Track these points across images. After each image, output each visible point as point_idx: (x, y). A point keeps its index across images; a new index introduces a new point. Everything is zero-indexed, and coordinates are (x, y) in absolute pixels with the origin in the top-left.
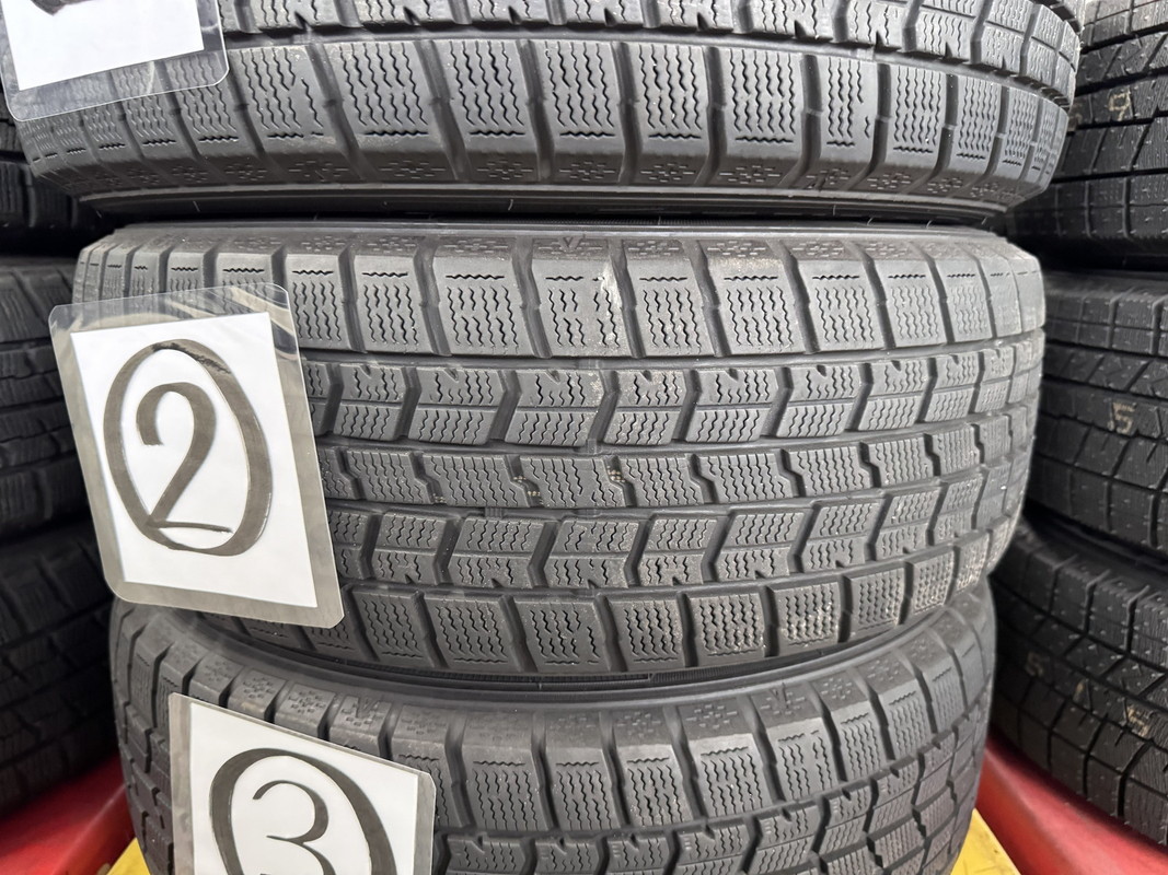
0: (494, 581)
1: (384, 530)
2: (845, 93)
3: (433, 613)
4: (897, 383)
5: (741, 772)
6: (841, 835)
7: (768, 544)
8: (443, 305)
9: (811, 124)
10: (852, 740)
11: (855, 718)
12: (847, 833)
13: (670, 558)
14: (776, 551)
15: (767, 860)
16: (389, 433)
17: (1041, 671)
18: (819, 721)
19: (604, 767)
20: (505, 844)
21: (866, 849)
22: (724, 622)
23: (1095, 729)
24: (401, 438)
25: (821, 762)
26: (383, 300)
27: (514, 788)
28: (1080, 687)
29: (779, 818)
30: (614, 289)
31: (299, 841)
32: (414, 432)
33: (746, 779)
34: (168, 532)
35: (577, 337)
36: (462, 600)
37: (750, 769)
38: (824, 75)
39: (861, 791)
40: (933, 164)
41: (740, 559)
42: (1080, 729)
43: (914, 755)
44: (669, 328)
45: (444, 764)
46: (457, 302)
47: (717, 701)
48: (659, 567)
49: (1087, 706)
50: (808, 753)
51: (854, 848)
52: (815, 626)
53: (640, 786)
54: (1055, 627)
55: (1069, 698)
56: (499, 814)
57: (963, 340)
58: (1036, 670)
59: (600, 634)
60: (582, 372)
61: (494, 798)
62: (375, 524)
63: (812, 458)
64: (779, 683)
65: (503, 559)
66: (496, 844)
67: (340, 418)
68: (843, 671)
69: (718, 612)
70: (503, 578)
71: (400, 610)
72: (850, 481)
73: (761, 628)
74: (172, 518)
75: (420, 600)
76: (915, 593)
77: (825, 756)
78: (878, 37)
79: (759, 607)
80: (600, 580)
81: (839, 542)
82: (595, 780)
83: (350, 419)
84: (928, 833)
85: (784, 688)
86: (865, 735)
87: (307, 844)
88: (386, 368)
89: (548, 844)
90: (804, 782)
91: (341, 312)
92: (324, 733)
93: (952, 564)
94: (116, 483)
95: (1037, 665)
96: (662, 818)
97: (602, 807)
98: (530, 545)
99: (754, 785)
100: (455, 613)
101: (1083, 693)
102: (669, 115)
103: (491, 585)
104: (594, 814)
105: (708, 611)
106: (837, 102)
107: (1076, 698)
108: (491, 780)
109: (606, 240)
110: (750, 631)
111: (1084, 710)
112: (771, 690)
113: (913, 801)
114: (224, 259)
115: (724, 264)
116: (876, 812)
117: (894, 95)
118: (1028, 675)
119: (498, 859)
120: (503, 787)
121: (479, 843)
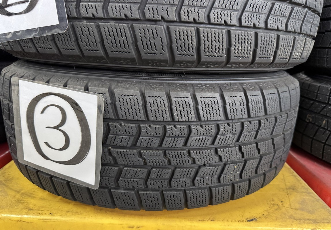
0: (125, 15)
3: (102, 30)
5: (213, 106)
6: (247, 137)
7: (230, 9)
10: (253, 102)
12: (249, 136)
13: (193, 9)
14: (233, 13)
15: (221, 140)
17: (311, 120)
18: (242, 94)
19: (165, 98)
20: (129, 125)
21: (255, 145)
22: (211, 41)
23: (328, 135)
25: (242, 107)
27: (133, 104)
28: (324, 122)
29: (226, 125)
33: (215, 108)
37: (217, 105)
39: (255, 122)
41: (219, 13)
42: (323, 136)
45: (108, 95)
48: (188, 12)
49: (326, 128)
50: (238, 103)
51: (251, 143)
52: (244, 50)
53: (178, 106)
54: (317, 104)
55: (320, 127)
56: (127, 113)
58: (309, 120)
59: (165, 42)
61: (126, 107)
65: (129, 5)
66: (126, 125)
69: (210, 35)
70: (129, 14)
71: (90, 29)
76: (279, 48)
77: (243, 105)
79: (224, 36)
81: (255, 15)
82: (162, 103)
84: (275, 148)
85: (230, 83)
86: (258, 102)
89: (145, 125)
90: (235, 113)
93: (292, 42)
95: (310, 118)
96: (185, 118)
97: (164, 112)
99: (218, 111)
100: (111, 30)
101: (325, 124)
103: (124, 17)
104: (161, 115)
105: (206, 34)
107: (323, 126)
108: (125, 101)
110: (221, 46)
111: (325, 129)
112: (226, 83)
113: (272, 134)
116: (259, 132)
118: (307, 122)
119: (127, 130)
120: (129, 104)
121: (121, 125)
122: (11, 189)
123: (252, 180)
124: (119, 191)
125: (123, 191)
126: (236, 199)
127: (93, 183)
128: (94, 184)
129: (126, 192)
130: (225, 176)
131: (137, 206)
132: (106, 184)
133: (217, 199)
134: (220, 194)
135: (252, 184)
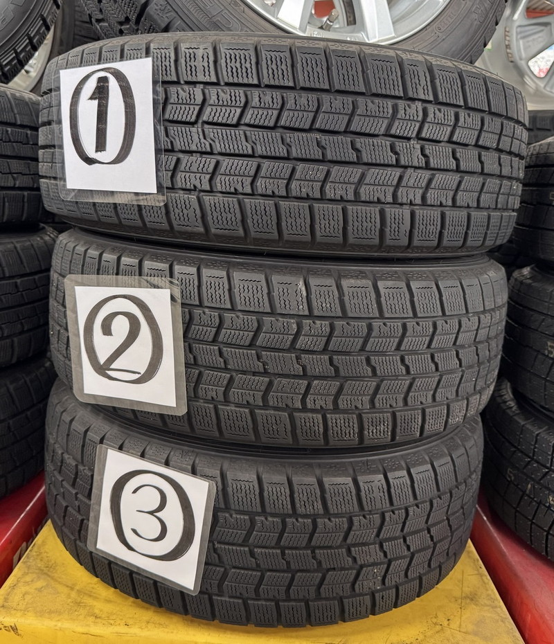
0: (247, 401)
1: (205, 378)
2: (396, 222)
3: (221, 413)
4: (418, 331)
5: (345, 494)
6: (390, 531)
7: (360, 395)
8: (236, 291)
9: (382, 232)
10: (396, 487)
11: (399, 477)
12: (393, 530)
13: (319, 397)
14: (364, 398)
15: (355, 537)
16: (211, 339)
17: (513, 478)
18: (381, 476)
19: (286, 486)
20: (242, 517)
21: (402, 540)
22: (340, 426)
23: (536, 508)
24: (215, 340)
25: (382, 494)
26: (213, 287)
27: (248, 491)
28: (529, 486)
29: (361, 517)
30: (304, 289)
31: (151, 513)
32: (220, 338)
33: (347, 497)
34: (110, 373)
35: (288, 306)
36: (233, 408)
37: (349, 493)
38: (388, 216)
39: (400, 511)
40: (436, 245)
41: (349, 400)
42: (529, 508)
43: (427, 500)
44: (324, 305)
45: (219, 479)
46: (242, 290)
47: (338, 463)
48: (315, 401)
49: (532, 496)
50: (376, 490)
51: (395, 538)
52: (380, 432)
53: (301, 495)
54: (520, 454)
55: (524, 492)
56: (241, 503)
57: (450, 314)
58: (510, 477)
59: (289, 427)
60: (289, 320)
61: (239, 496)
62: (200, 374)
63: (381, 360)
64: (365, 458)
65: (251, 393)
66: (238, 516)
67: (191, 331)
68: (396, 457)
69: (338, 421)
70: (251, 401)
71: (208, 411)
72: (396, 371)
73: (356, 430)
74: (112, 367)
75: (216, 408)
76: (427, 422)
77: (383, 492)
78: (411, 201)
79: (355, 421)
80: (290, 405)
81: (391, 397)
82: (283, 491)
83: (195, 332)
84: (435, 540)
85: (367, 461)
86: (403, 486)
87: (155, 514)
88: (212, 313)
89: (260, 518)
90: (373, 502)
91: (196, 290)
92: (167, 464)
94: (86, 350)
95: (511, 475)
96: (310, 510)
97: (284, 503)
98: (263, 388)
99: (351, 501)
100: (230, 414)
102: (328, 230)
103: (246, 403)
104: (281, 506)
105: (334, 421)
106: (393, 225)
107: (528, 492)
108: (239, 487)
109: (302, 268)
110: (352, 431)
111: (531, 498)
112: (361, 461)
113: (427, 522)
114: (147, 264)
115: (347, 281)
116: (408, 523)
117: (417, 221)
118: (507, 480)
119: (239, 523)
120: (244, 491)
121: (231, 516)
122: (60, 583)
123: (400, 588)
124: (223, 599)
125: (227, 599)
126: (379, 613)
127: (191, 587)
128: (192, 589)
129: (231, 600)
130: (361, 582)
131: (244, 619)
132: (207, 589)
133: (351, 614)
134: (355, 608)
135: (401, 592)
